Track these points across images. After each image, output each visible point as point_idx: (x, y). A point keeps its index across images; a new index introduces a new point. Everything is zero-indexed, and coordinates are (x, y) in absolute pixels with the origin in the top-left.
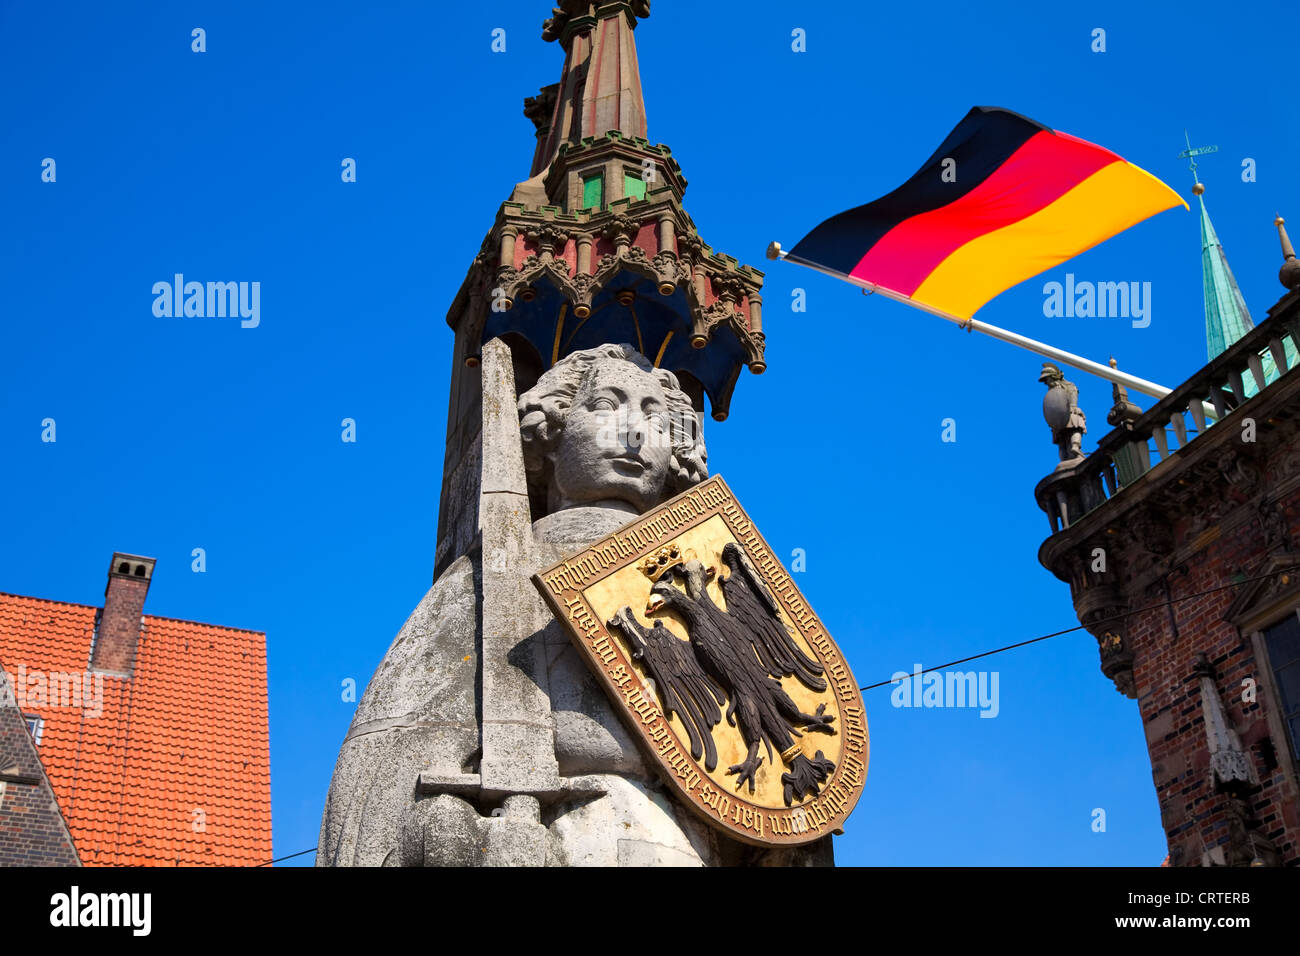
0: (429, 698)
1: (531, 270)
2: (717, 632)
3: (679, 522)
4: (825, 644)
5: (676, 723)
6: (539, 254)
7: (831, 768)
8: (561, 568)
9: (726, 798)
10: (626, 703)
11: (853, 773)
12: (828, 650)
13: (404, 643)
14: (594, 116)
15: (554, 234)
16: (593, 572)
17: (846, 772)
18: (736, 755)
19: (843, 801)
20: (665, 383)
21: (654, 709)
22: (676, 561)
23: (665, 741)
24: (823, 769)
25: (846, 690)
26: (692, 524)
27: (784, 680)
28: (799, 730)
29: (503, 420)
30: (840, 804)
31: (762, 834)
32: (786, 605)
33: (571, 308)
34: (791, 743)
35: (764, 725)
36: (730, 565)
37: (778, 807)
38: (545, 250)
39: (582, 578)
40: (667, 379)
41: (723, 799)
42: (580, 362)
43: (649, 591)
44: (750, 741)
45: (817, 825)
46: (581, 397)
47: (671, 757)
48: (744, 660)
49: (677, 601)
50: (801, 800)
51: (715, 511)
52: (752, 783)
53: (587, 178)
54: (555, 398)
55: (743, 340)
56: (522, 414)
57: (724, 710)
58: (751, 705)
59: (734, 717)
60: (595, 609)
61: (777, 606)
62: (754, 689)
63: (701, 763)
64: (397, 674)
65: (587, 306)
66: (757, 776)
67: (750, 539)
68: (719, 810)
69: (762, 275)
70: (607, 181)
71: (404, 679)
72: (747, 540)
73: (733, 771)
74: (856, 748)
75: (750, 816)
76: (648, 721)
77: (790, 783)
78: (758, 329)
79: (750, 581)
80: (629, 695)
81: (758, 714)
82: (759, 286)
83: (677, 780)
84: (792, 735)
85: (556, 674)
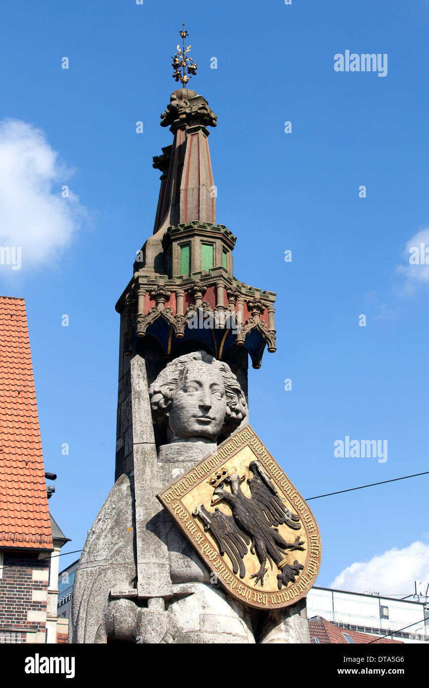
0: (113, 551)
1: (153, 315)
2: (245, 511)
3: (227, 454)
4: (301, 504)
5: (226, 557)
6: (157, 304)
7: (302, 568)
8: (170, 490)
9: (250, 590)
10: (201, 552)
11: (313, 568)
12: (303, 507)
13: (101, 522)
14: (186, 201)
15: (164, 293)
16: (185, 488)
17: (310, 568)
18: (255, 569)
19: (307, 583)
20: (223, 370)
21: (215, 552)
22: (226, 476)
23: (220, 568)
24: (297, 569)
25: (311, 527)
26: (234, 453)
27: (280, 527)
28: (286, 551)
29: (142, 402)
30: (306, 585)
31: (267, 605)
32: (281, 488)
33: (174, 334)
34: (281, 559)
35: (268, 552)
36: (253, 472)
37: (275, 590)
38: (160, 302)
39: (180, 493)
40: (223, 367)
41: (248, 591)
42: (179, 365)
43: (212, 493)
44: (262, 561)
45: (294, 596)
46: (181, 385)
47: (223, 575)
48: (259, 523)
49: (226, 497)
50: (286, 585)
51: (246, 444)
52: (262, 581)
53: (182, 246)
54: (167, 387)
55: (264, 336)
56: (151, 396)
57: (249, 547)
58: (262, 544)
59: (254, 550)
60: (186, 507)
61: (277, 489)
62: (263, 536)
63: (238, 575)
64: (98, 538)
65: (182, 333)
66: (265, 578)
67: (264, 455)
68: (247, 597)
69: (275, 295)
70: (192, 249)
71: (101, 541)
72: (262, 456)
73: (253, 577)
74: (315, 556)
75: (261, 597)
76: (213, 559)
77: (281, 579)
78: (272, 328)
79: (263, 479)
80: (203, 548)
81: (265, 548)
82: (274, 302)
83: (225, 585)
84: (282, 554)
85: (170, 537)
